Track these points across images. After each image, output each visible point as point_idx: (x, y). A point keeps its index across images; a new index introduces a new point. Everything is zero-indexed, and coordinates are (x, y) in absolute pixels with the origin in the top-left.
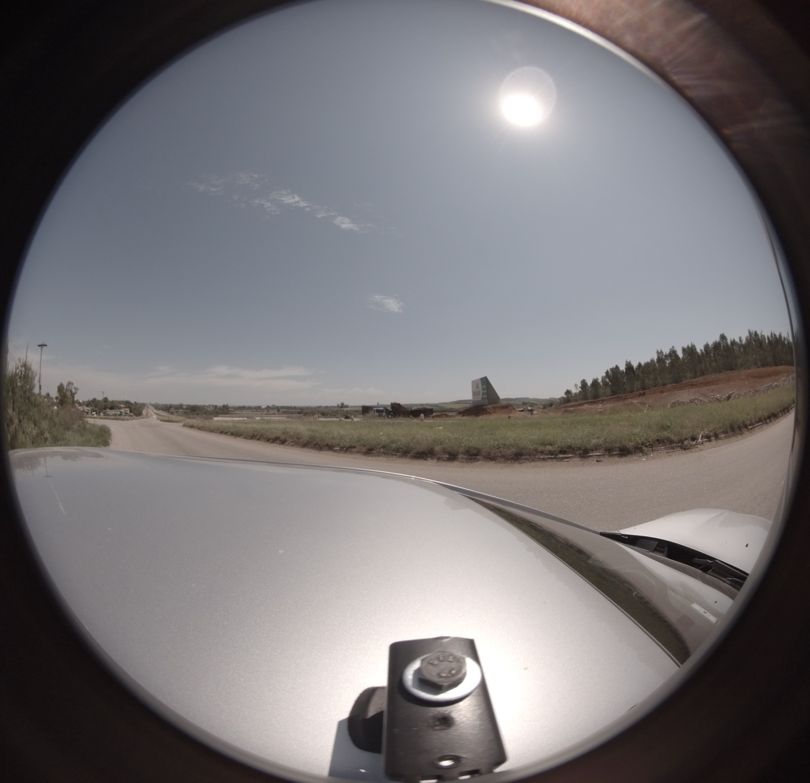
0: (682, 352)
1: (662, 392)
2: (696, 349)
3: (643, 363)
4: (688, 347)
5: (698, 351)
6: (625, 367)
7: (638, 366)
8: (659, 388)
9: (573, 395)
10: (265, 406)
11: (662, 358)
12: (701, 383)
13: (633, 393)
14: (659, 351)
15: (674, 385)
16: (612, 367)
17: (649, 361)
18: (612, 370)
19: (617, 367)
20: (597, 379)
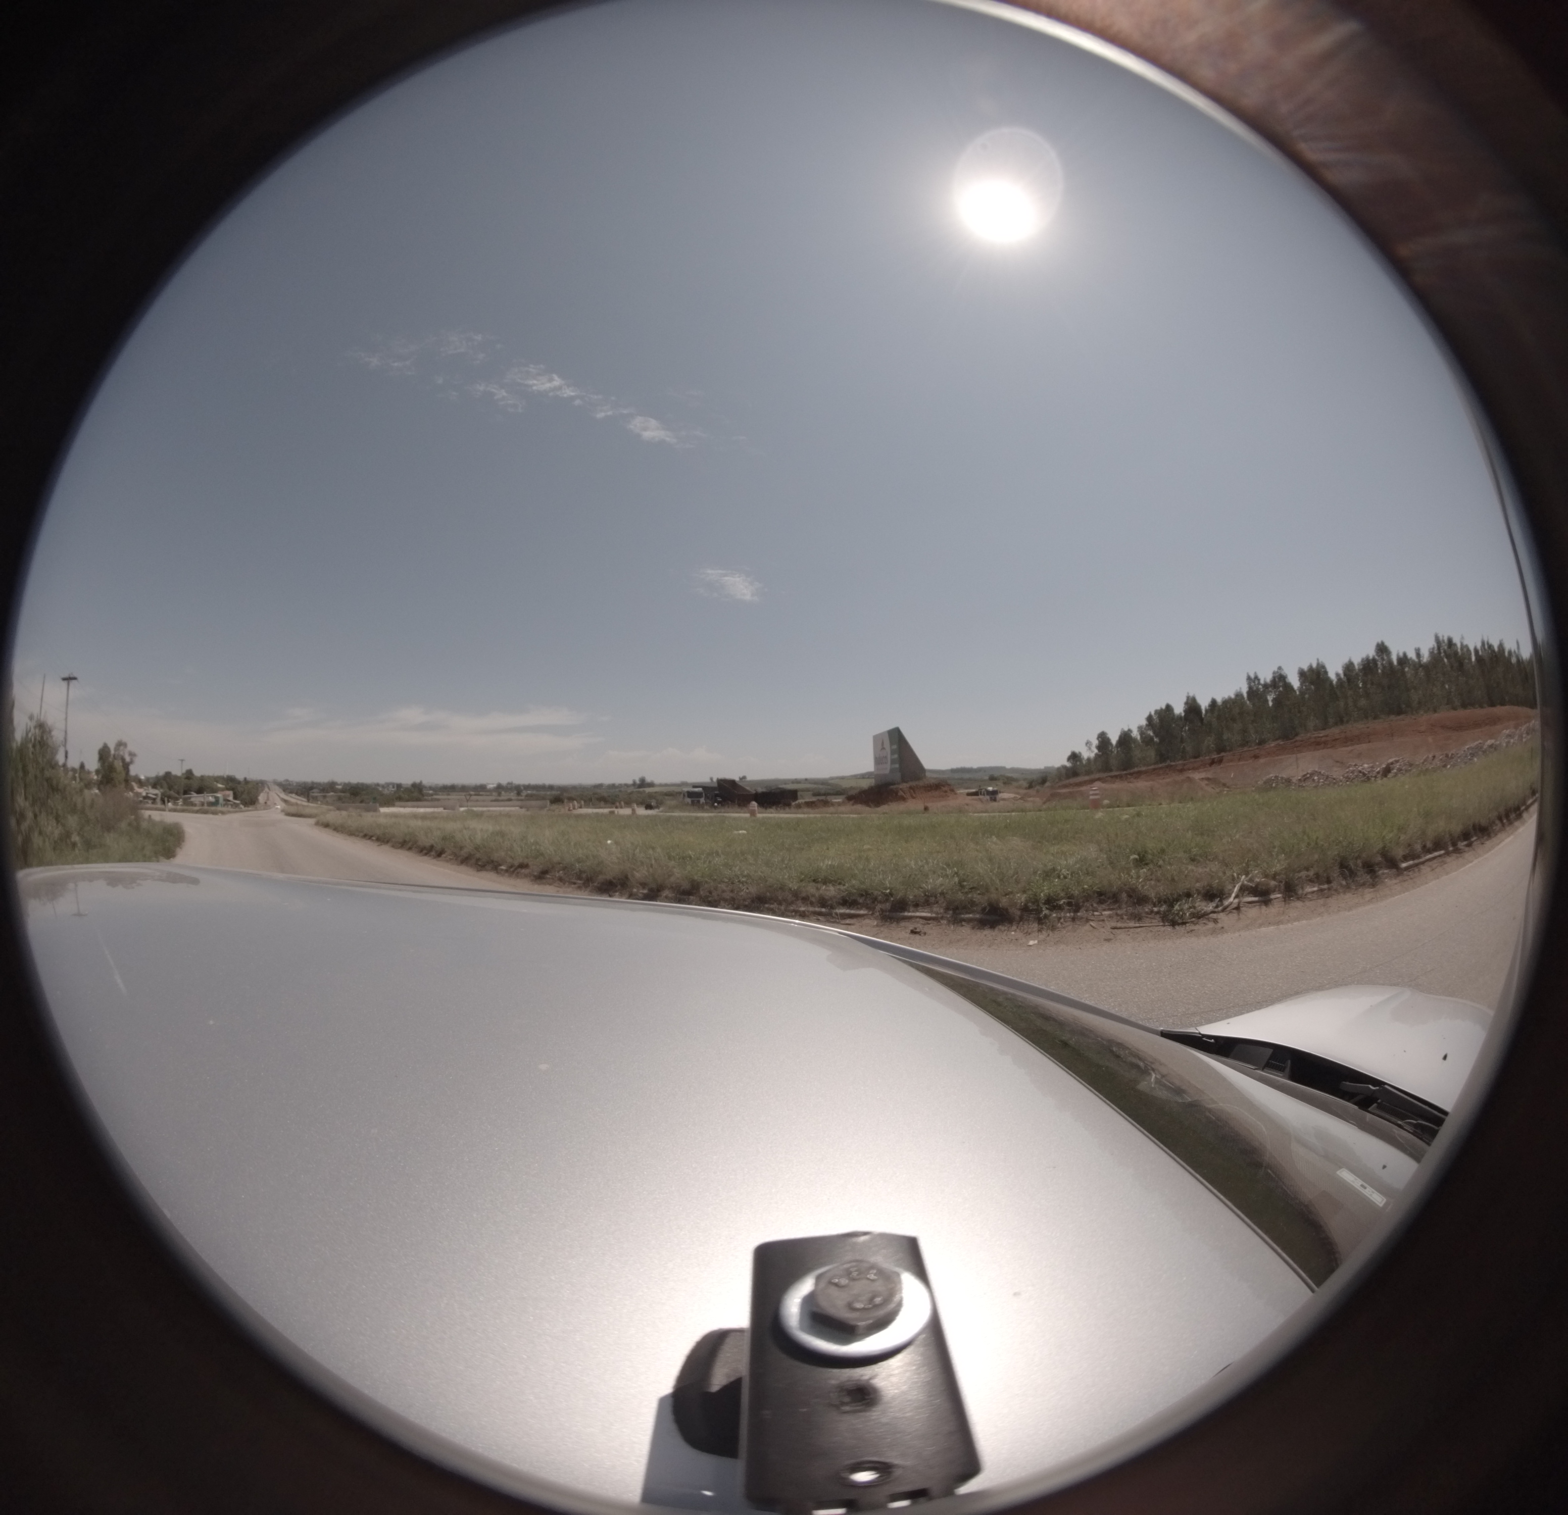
0: (1298, 678)
1: (1256, 757)
2: (1326, 672)
3: (1219, 700)
4: (1311, 668)
5: (1332, 675)
6: (1184, 707)
7: (1210, 706)
8: (1251, 749)
9: (1084, 762)
10: (493, 784)
11: (1258, 689)
12: (1336, 740)
13: (1198, 760)
14: (1252, 676)
15: (1282, 743)
16: (1158, 708)
17: (1233, 696)
18: (1159, 713)
19: (1169, 708)
20: (1130, 731)
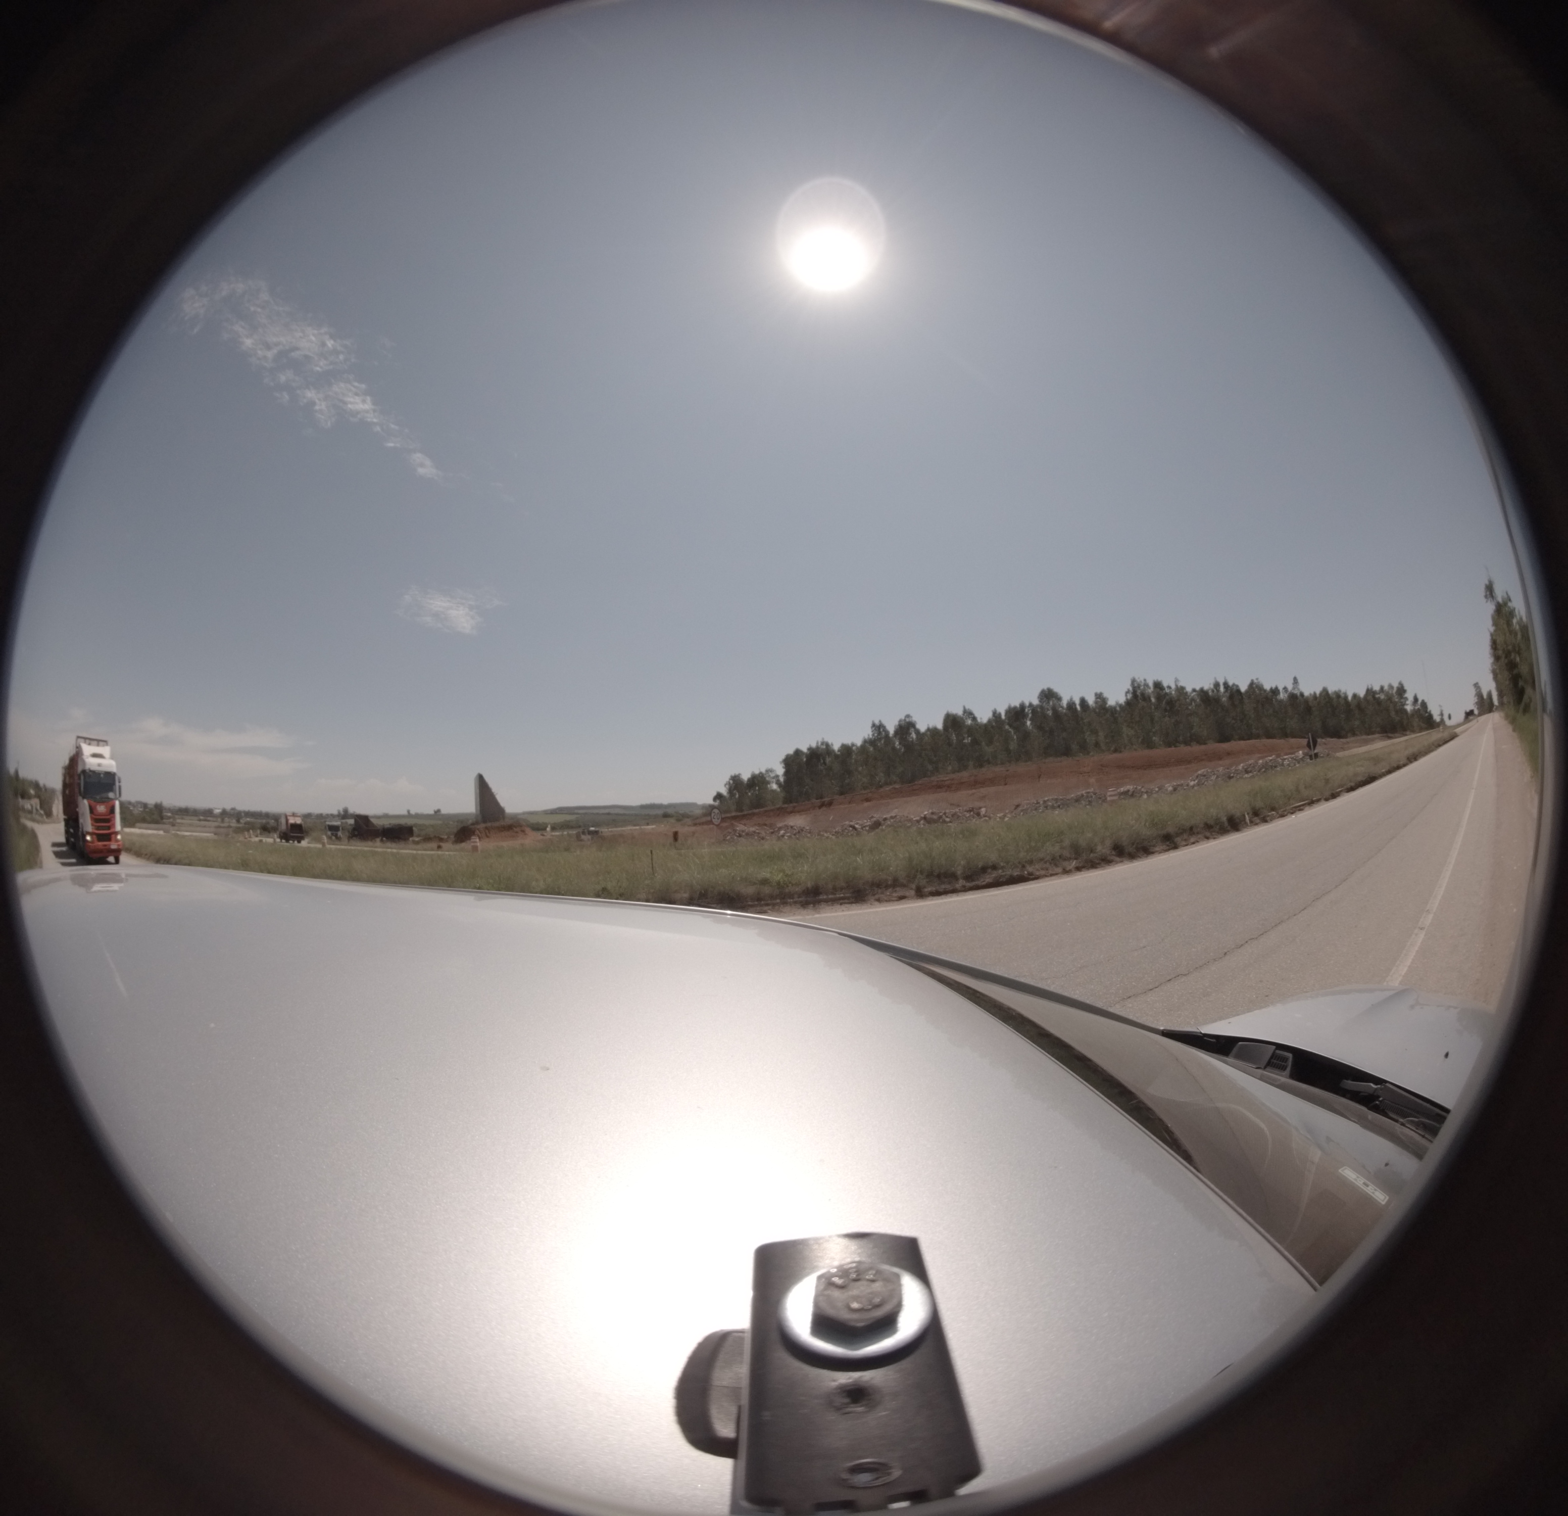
1: (866, 800)
2: (973, 718)
10: (219, 809)
15: (899, 787)
